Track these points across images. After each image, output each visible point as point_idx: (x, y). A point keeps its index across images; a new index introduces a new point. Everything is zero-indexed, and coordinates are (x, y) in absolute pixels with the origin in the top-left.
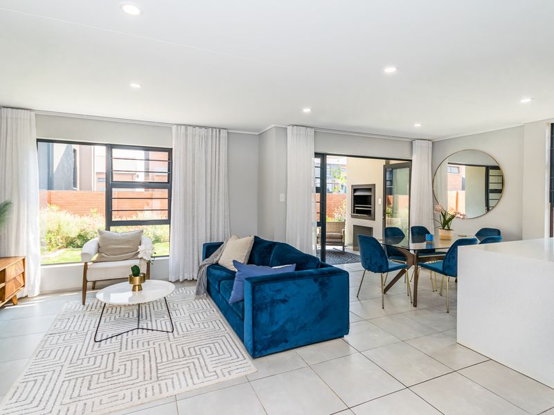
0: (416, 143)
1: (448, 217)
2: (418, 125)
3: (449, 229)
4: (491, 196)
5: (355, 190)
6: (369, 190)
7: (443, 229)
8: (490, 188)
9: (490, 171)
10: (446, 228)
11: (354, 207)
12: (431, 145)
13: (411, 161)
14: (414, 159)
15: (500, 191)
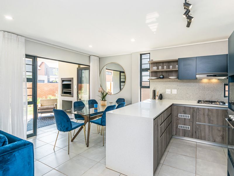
0: (92, 57)
1: (104, 94)
2: (91, 46)
3: (105, 100)
4: (122, 84)
5: (63, 81)
6: (70, 81)
7: (103, 100)
8: (121, 81)
9: (121, 73)
10: (104, 100)
11: (63, 90)
12: (98, 59)
13: (90, 66)
14: (91, 65)
15: (124, 82)
